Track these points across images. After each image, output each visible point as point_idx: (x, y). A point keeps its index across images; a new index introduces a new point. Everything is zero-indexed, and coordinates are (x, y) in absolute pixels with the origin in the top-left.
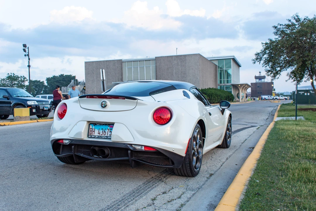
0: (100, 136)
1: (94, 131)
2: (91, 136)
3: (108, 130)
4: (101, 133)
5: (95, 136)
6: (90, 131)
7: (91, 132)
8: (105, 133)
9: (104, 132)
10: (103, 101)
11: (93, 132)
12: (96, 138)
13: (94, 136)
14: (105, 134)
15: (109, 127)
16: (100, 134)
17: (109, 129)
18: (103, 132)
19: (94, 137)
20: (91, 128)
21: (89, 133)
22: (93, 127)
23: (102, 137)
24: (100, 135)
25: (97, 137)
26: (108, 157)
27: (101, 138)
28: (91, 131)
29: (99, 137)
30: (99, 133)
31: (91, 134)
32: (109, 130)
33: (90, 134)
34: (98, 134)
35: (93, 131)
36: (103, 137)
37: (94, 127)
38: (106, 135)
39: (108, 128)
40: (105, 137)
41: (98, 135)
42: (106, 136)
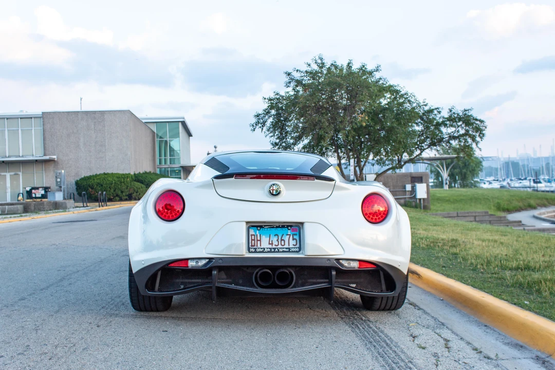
0: (275, 249)
1: (260, 240)
2: (256, 249)
3: (288, 236)
4: (275, 243)
5: (264, 249)
6: (252, 240)
7: (253, 242)
8: (283, 242)
9: (282, 240)
10: (274, 185)
11: (259, 242)
12: (266, 252)
13: (261, 248)
14: (283, 244)
15: (289, 231)
16: (272, 244)
17: (290, 235)
18: (279, 240)
19: (261, 250)
20: (252, 235)
21: (250, 244)
22: (256, 233)
23: (278, 250)
24: (274, 247)
25: (269, 250)
26: (291, 286)
27: (277, 252)
28: (254, 240)
29: (273, 250)
30: (271, 242)
31: (254, 246)
32: (291, 237)
33: (252, 246)
34: (269, 244)
35: (257, 240)
36: (281, 250)
37: (258, 232)
38: (286, 246)
39: (289, 233)
40: (285, 250)
41: (270, 246)
42: (286, 248)
